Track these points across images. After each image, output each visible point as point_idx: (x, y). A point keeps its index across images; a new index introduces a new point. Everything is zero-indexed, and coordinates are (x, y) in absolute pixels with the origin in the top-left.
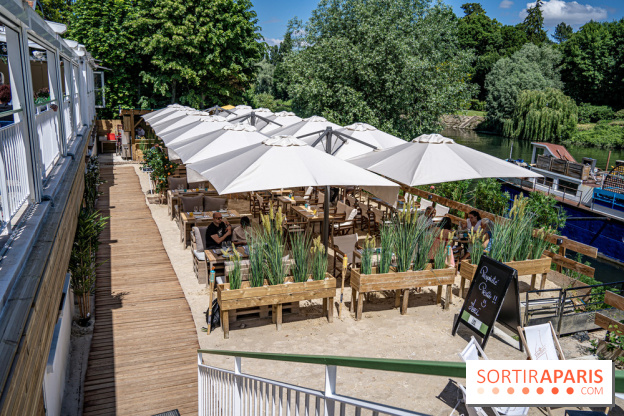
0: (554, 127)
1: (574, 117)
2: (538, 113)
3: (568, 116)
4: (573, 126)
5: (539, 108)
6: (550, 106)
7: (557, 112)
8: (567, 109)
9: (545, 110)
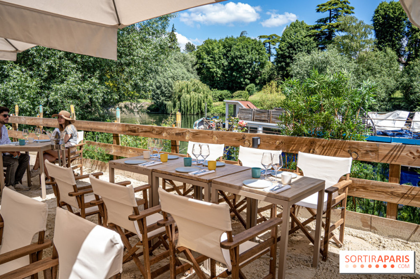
0: (200, 104)
1: (210, 97)
2: (188, 96)
3: (207, 97)
4: (211, 103)
5: (188, 92)
6: (195, 91)
7: (200, 95)
8: (205, 93)
9: (193, 93)
